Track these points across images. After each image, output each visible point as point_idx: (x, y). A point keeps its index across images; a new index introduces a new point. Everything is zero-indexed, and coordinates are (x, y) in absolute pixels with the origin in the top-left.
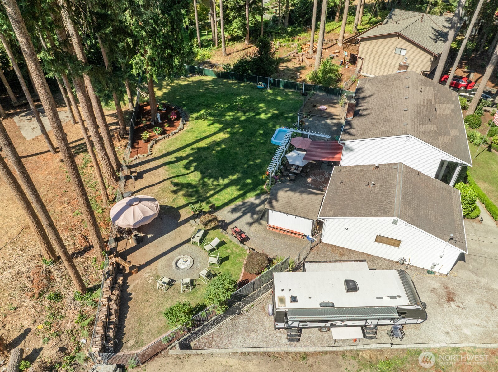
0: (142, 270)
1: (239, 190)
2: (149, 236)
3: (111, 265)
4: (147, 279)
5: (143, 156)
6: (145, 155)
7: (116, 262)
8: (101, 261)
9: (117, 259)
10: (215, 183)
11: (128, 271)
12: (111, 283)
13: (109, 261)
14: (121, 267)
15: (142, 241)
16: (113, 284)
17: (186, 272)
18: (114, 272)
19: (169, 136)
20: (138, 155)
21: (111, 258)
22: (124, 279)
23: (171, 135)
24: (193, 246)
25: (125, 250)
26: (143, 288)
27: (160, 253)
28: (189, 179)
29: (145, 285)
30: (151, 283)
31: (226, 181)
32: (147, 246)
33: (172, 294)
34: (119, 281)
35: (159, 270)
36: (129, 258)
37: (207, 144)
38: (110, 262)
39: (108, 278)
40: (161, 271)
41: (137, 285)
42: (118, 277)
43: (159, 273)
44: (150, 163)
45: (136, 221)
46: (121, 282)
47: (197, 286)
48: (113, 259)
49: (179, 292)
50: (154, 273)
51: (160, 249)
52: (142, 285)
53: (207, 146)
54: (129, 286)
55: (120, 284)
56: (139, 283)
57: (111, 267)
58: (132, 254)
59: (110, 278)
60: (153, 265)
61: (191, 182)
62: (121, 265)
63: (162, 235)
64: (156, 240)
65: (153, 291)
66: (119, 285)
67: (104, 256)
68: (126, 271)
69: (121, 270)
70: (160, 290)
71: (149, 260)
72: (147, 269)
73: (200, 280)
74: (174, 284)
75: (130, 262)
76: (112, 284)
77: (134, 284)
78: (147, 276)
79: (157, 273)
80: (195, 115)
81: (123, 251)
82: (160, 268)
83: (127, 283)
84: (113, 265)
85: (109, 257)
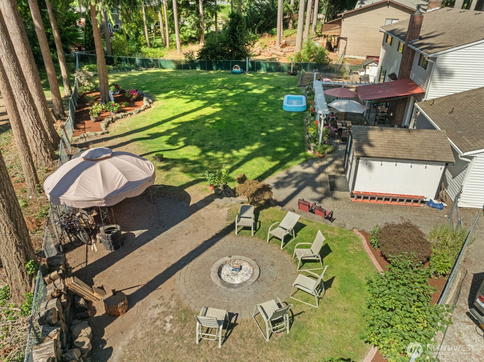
0: (139, 304)
1: (272, 160)
2: (137, 233)
3: (53, 297)
4: (158, 323)
5: (96, 135)
6: (99, 133)
7: (66, 288)
8: (23, 291)
9: (70, 281)
10: (227, 156)
11: (101, 310)
12: (56, 347)
13: (45, 291)
14: (82, 302)
15: (122, 244)
16: (64, 352)
17: (252, 290)
18: (62, 316)
19: (131, 114)
20: (87, 133)
21: (52, 280)
22: (92, 332)
23: (134, 113)
24: (240, 238)
25: (84, 265)
26: (153, 347)
27: (173, 261)
28: (181, 154)
29: (157, 340)
30: (171, 331)
31: (243, 152)
32: (137, 252)
33: (243, 350)
34: (79, 340)
35: (182, 297)
36: (98, 280)
37: (193, 118)
38: (49, 292)
39: (46, 334)
40: (189, 297)
41: (132, 342)
42: (75, 330)
43: (186, 303)
44: (109, 141)
45: (111, 191)
46: (88, 341)
47: (296, 318)
48: (58, 281)
49: (259, 342)
50: (173, 304)
51: (170, 253)
52: (148, 340)
53: (193, 120)
54: (111, 349)
55: (85, 347)
56: (140, 335)
57: (53, 303)
58: (105, 271)
59: (54, 334)
60: (165, 287)
61: (186, 157)
62: (80, 296)
63: (165, 227)
64: (156, 239)
65: (184, 351)
66: (83, 352)
67: (32, 276)
68: (95, 311)
69: (83, 309)
70: (203, 346)
71: (150, 279)
72: (152, 298)
73: (298, 303)
74: (235, 324)
75: (102, 288)
76: (60, 351)
77: (126, 343)
78: (156, 316)
79: (179, 303)
80: (163, 95)
81: (79, 268)
82: (185, 292)
83: (105, 342)
84: (59, 297)
85: (47, 279)
